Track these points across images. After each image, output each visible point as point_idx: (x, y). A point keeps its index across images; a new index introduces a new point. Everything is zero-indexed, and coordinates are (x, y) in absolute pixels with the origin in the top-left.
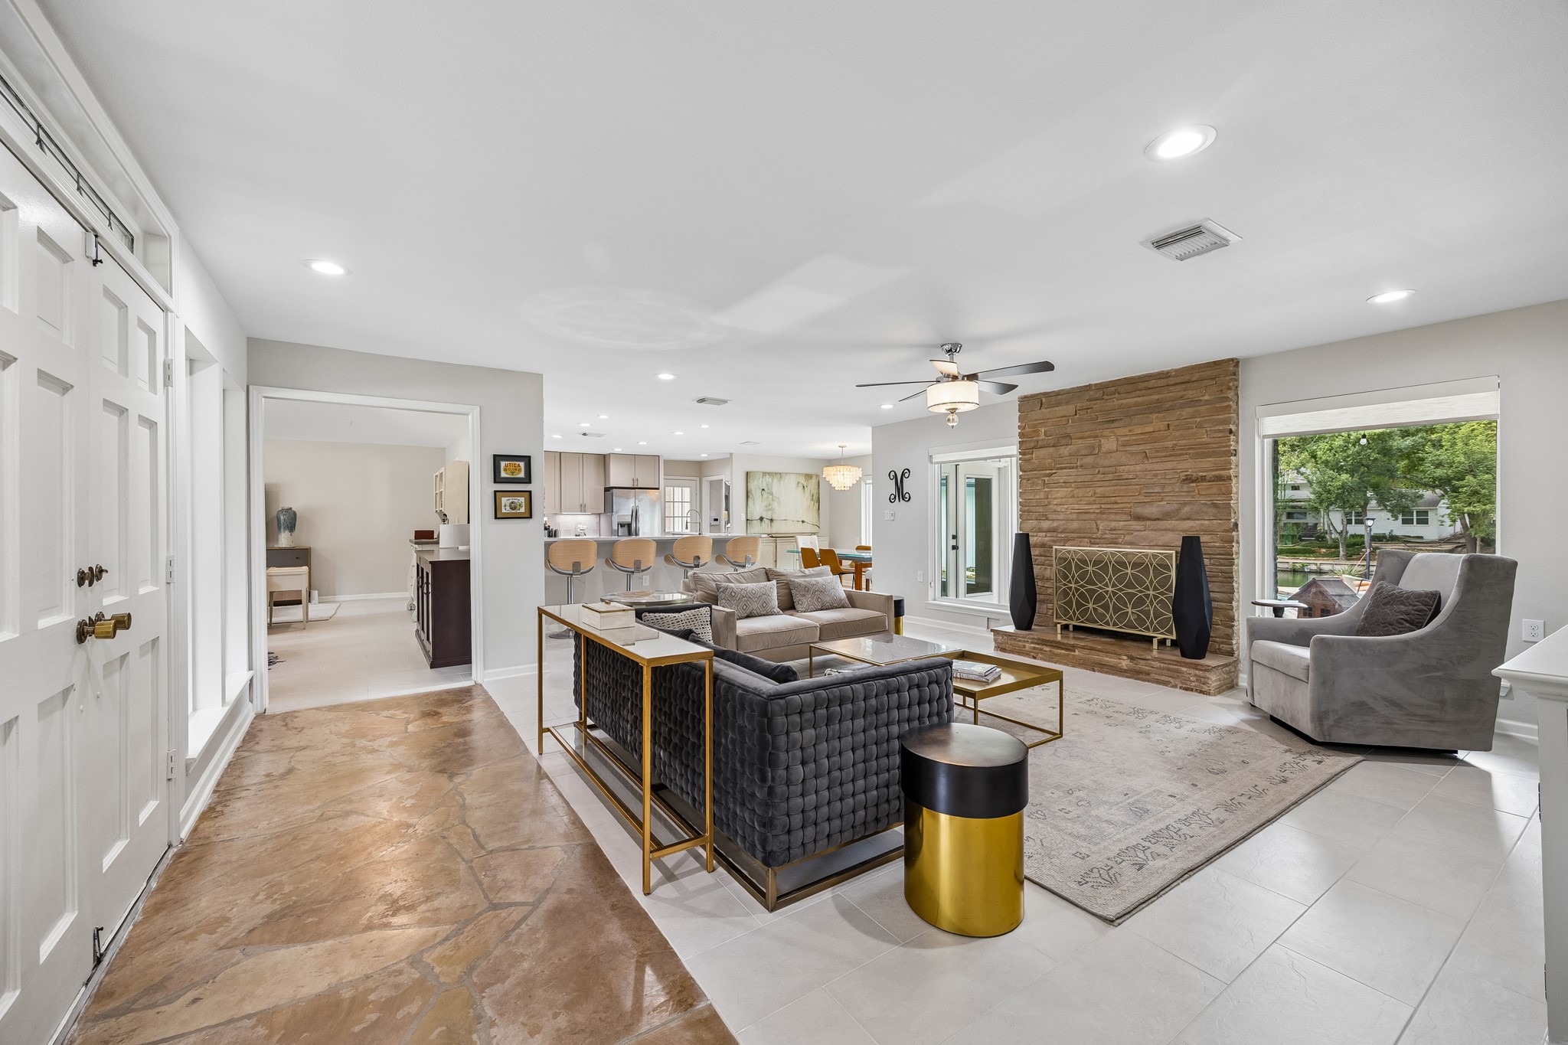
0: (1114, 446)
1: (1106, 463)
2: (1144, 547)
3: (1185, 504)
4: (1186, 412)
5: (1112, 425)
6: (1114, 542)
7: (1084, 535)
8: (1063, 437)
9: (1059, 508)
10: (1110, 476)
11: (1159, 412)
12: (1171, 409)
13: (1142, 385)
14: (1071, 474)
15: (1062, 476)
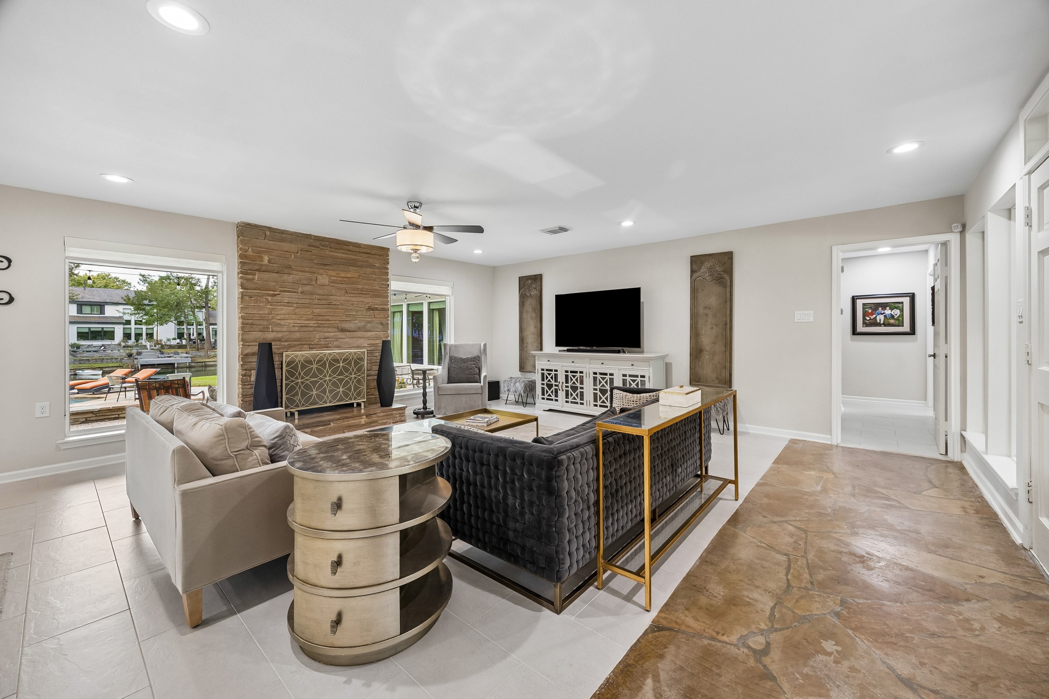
0: (326, 281)
1: (321, 292)
2: (346, 348)
3: (369, 322)
4: (369, 270)
5: (325, 268)
6: (327, 347)
7: (304, 343)
8: (286, 267)
9: (282, 322)
10: (324, 302)
11: (354, 266)
12: (361, 266)
13: (345, 247)
14: (293, 296)
15: (286, 297)
